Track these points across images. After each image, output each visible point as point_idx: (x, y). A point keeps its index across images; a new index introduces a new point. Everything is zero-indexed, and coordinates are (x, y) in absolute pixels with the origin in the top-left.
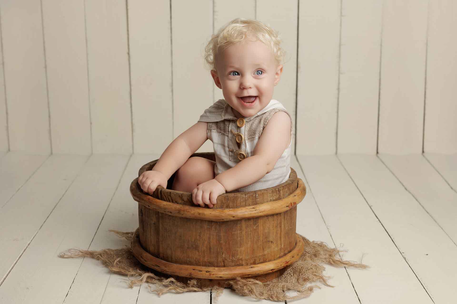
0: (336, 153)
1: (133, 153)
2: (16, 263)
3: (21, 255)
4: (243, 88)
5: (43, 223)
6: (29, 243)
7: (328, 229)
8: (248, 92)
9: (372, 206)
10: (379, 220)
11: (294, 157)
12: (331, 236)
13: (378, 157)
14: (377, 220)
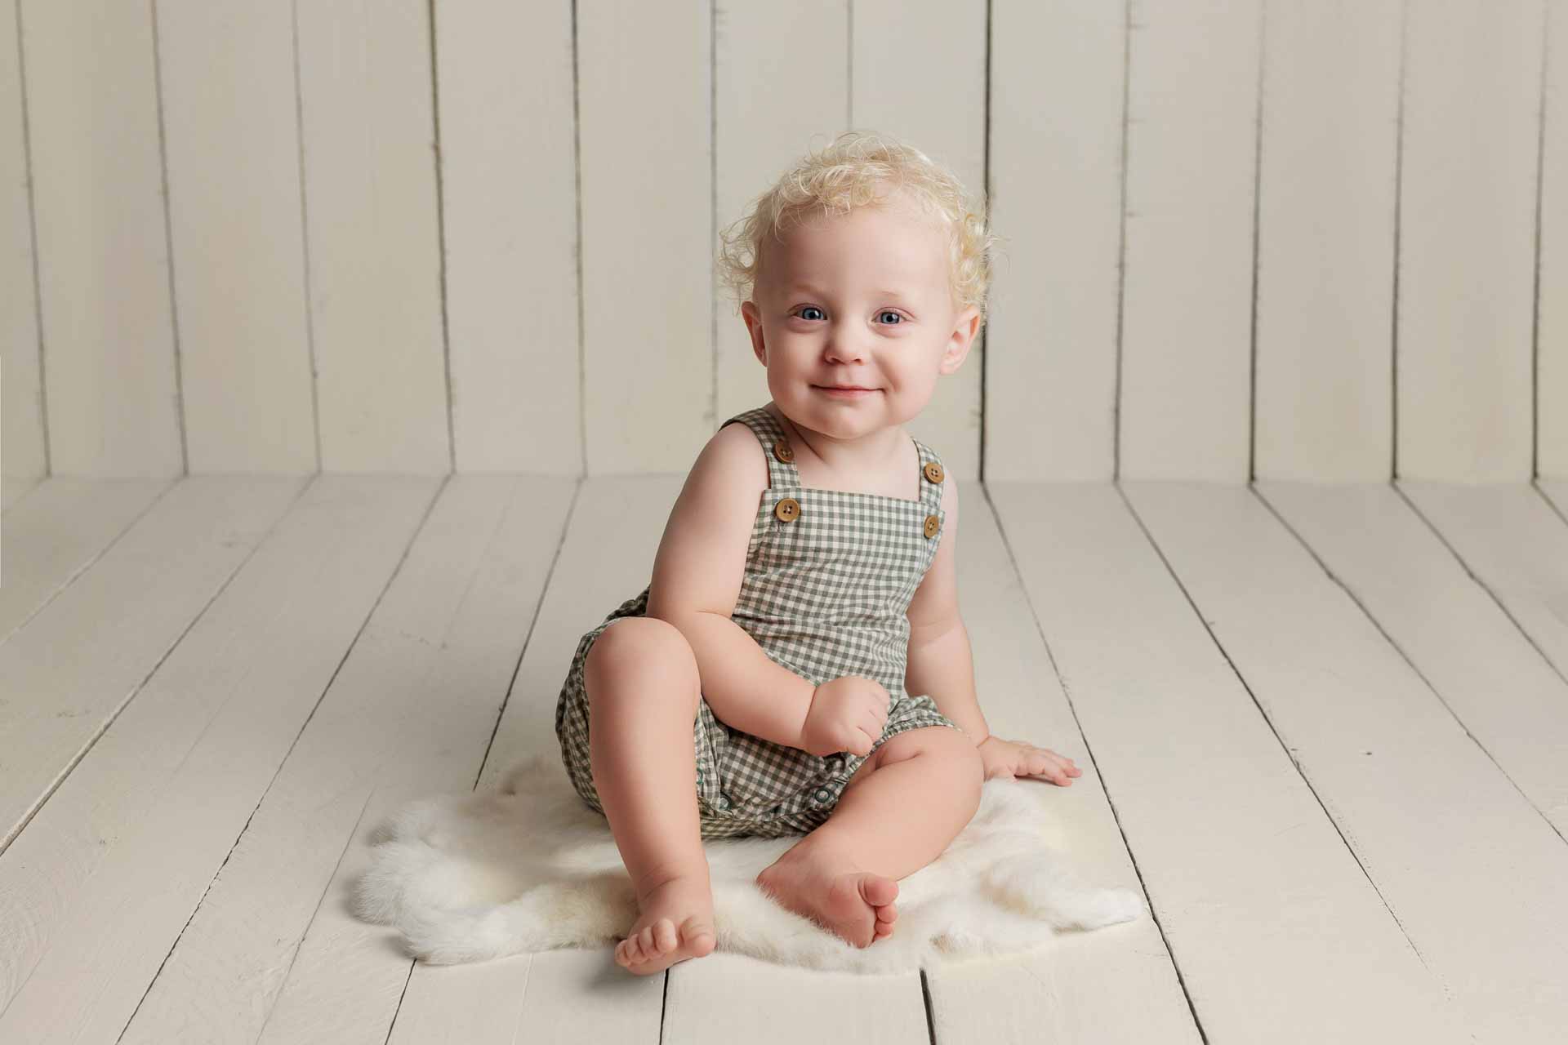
0: (1116, 476)
1: (454, 471)
2: (65, 777)
3: (83, 756)
4: (834, 359)
5: (153, 669)
6: (106, 721)
7: (1064, 686)
8: (849, 376)
9: (1213, 623)
10: (1230, 662)
11: (978, 488)
12: (1071, 705)
13: (1254, 491)
14: (1226, 661)
